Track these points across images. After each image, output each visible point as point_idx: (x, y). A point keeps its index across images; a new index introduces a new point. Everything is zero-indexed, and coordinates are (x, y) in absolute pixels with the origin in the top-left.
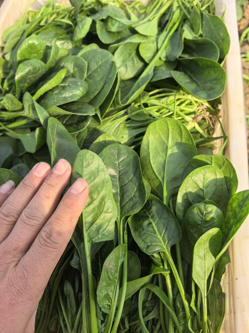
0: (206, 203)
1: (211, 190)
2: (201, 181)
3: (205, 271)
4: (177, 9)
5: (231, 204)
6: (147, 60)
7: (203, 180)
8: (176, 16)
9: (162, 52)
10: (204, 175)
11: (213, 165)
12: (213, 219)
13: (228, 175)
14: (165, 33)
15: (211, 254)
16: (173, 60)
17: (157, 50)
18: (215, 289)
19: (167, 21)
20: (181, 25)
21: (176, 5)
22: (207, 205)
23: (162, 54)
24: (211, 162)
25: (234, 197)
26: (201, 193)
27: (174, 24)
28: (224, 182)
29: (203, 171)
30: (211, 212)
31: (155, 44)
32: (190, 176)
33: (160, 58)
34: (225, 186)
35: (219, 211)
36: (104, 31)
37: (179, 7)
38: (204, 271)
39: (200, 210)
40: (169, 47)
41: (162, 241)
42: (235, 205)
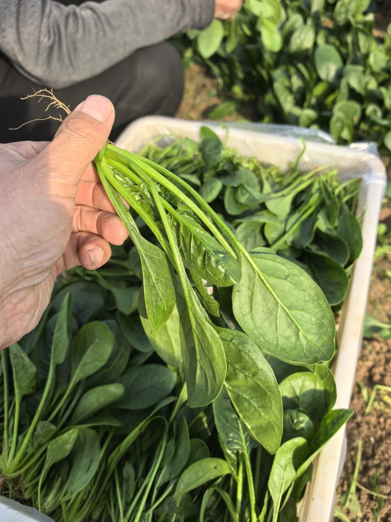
0: (300, 411)
1: (308, 399)
2: (299, 387)
3: (283, 483)
4: (316, 192)
5: (326, 420)
6: (270, 241)
7: (301, 387)
8: (314, 199)
9: (289, 236)
10: (303, 382)
11: (315, 373)
12: (302, 429)
13: (328, 389)
14: (296, 216)
15: (292, 467)
16: (298, 247)
17: (284, 233)
18: (289, 510)
19: (303, 202)
20: (317, 211)
21: (316, 186)
22: (300, 414)
23: (289, 238)
24: (314, 370)
25: (330, 413)
26: (296, 401)
27: (310, 207)
28: (323, 395)
29: (303, 377)
30: (302, 422)
31: (283, 225)
32: (289, 379)
33: (285, 242)
34: (323, 399)
35: (311, 423)
36: (232, 199)
37: (319, 189)
38: (281, 483)
39: (291, 417)
40: (298, 232)
41: (244, 441)
42: (329, 421)
